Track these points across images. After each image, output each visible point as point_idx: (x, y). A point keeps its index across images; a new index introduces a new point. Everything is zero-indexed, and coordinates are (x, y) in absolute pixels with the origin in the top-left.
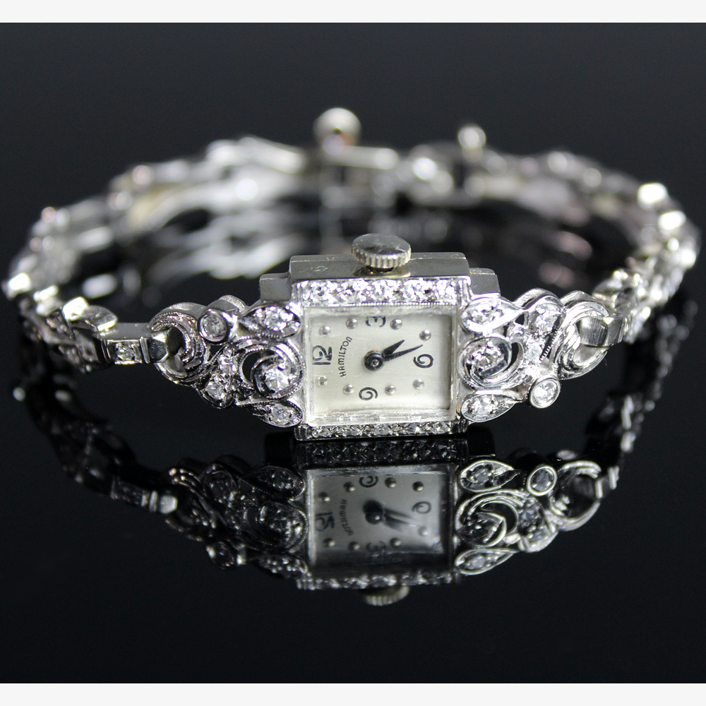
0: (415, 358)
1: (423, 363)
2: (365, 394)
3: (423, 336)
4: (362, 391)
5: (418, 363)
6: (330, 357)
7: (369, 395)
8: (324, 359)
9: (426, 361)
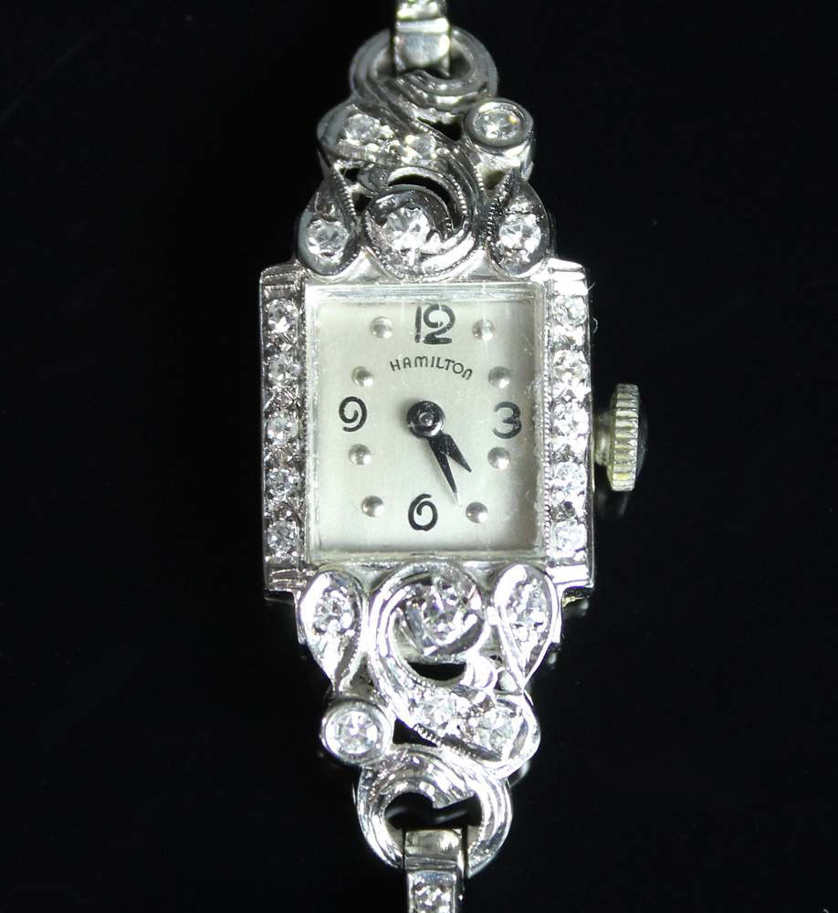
0: (428, 496)
1: (419, 512)
2: (351, 408)
3: (474, 509)
4: (359, 402)
5: (418, 503)
6: (432, 340)
7: (349, 416)
8: (426, 330)
9: (424, 518)
